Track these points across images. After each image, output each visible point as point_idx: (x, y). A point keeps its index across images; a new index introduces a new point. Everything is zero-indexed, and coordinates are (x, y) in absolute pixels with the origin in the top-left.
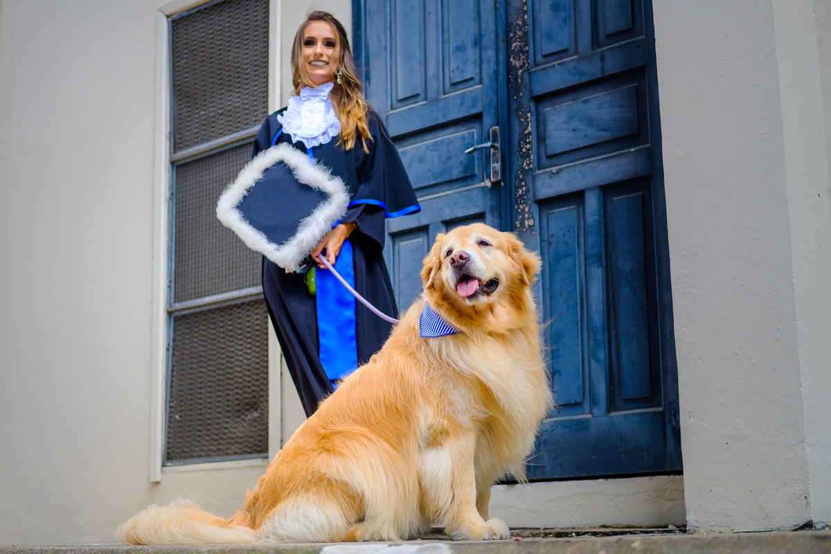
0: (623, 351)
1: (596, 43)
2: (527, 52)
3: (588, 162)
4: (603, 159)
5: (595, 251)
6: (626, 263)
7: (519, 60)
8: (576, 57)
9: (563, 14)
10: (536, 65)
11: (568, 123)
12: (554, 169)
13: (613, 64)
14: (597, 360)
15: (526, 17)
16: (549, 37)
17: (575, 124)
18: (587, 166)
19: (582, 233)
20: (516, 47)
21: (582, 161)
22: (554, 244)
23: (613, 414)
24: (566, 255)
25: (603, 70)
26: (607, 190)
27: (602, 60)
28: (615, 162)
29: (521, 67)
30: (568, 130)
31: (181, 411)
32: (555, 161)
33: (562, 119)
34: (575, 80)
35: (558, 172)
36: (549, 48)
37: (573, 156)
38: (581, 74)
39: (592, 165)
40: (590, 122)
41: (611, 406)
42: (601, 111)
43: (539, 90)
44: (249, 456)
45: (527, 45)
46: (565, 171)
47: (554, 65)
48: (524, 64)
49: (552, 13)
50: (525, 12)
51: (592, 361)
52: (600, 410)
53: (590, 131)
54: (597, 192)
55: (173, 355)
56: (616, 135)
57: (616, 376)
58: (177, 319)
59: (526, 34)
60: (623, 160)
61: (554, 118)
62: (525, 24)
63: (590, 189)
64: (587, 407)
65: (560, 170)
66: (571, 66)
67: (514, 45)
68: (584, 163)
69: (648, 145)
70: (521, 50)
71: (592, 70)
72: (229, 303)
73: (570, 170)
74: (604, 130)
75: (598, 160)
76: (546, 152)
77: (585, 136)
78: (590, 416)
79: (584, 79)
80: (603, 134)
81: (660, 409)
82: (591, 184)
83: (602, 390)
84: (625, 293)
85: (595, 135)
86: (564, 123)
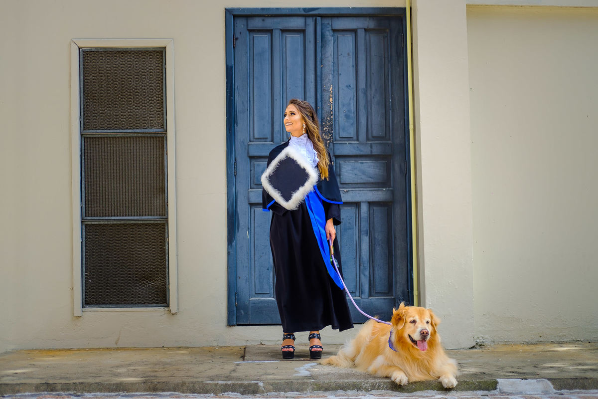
0: (376, 272)
1: (368, 139)
2: (332, 133)
3: (363, 190)
4: (370, 190)
5: (365, 229)
6: (379, 236)
7: (328, 136)
8: (357, 142)
9: (351, 121)
10: (335, 140)
11: (353, 171)
12: (345, 190)
13: (376, 150)
14: (364, 275)
15: (332, 117)
16: (343, 129)
17: (356, 172)
18: (362, 192)
19: (357, 220)
20: (326, 129)
21: (359, 189)
22: (343, 223)
23: (370, 298)
24: (349, 229)
25: (371, 152)
26: (371, 204)
27: (371, 147)
28: (376, 193)
29: (329, 140)
30: (352, 173)
31: (93, 278)
32: (345, 186)
33: (350, 168)
34: (358, 153)
35: (348, 192)
36: (343, 134)
37: (354, 186)
38: (360, 150)
39: (364, 191)
40: (364, 173)
41: (370, 295)
42: (369, 169)
43: (338, 153)
44: (150, 305)
45: (332, 130)
46: (351, 192)
47: (347, 143)
48: (330, 139)
49: (345, 119)
50: (332, 115)
51: (362, 276)
52: (365, 296)
53: (363, 177)
54: (367, 204)
55: (86, 246)
56: (376, 181)
57: (372, 282)
58: (86, 226)
59: (331, 125)
60: (380, 193)
61: (345, 167)
62: (331, 120)
63: (363, 202)
64: (357, 293)
65: (349, 191)
66: (356, 146)
67: (325, 128)
68: (360, 190)
69: (391, 189)
70: (329, 132)
71: (366, 150)
72: (132, 222)
73: (354, 192)
74: (371, 178)
75: (368, 190)
76: (340, 181)
77: (361, 178)
78: (360, 298)
79: (362, 153)
80: (370, 179)
81: (393, 297)
82: (364, 200)
83: (366, 287)
84: (378, 249)
85: (365, 179)
86: (351, 170)
